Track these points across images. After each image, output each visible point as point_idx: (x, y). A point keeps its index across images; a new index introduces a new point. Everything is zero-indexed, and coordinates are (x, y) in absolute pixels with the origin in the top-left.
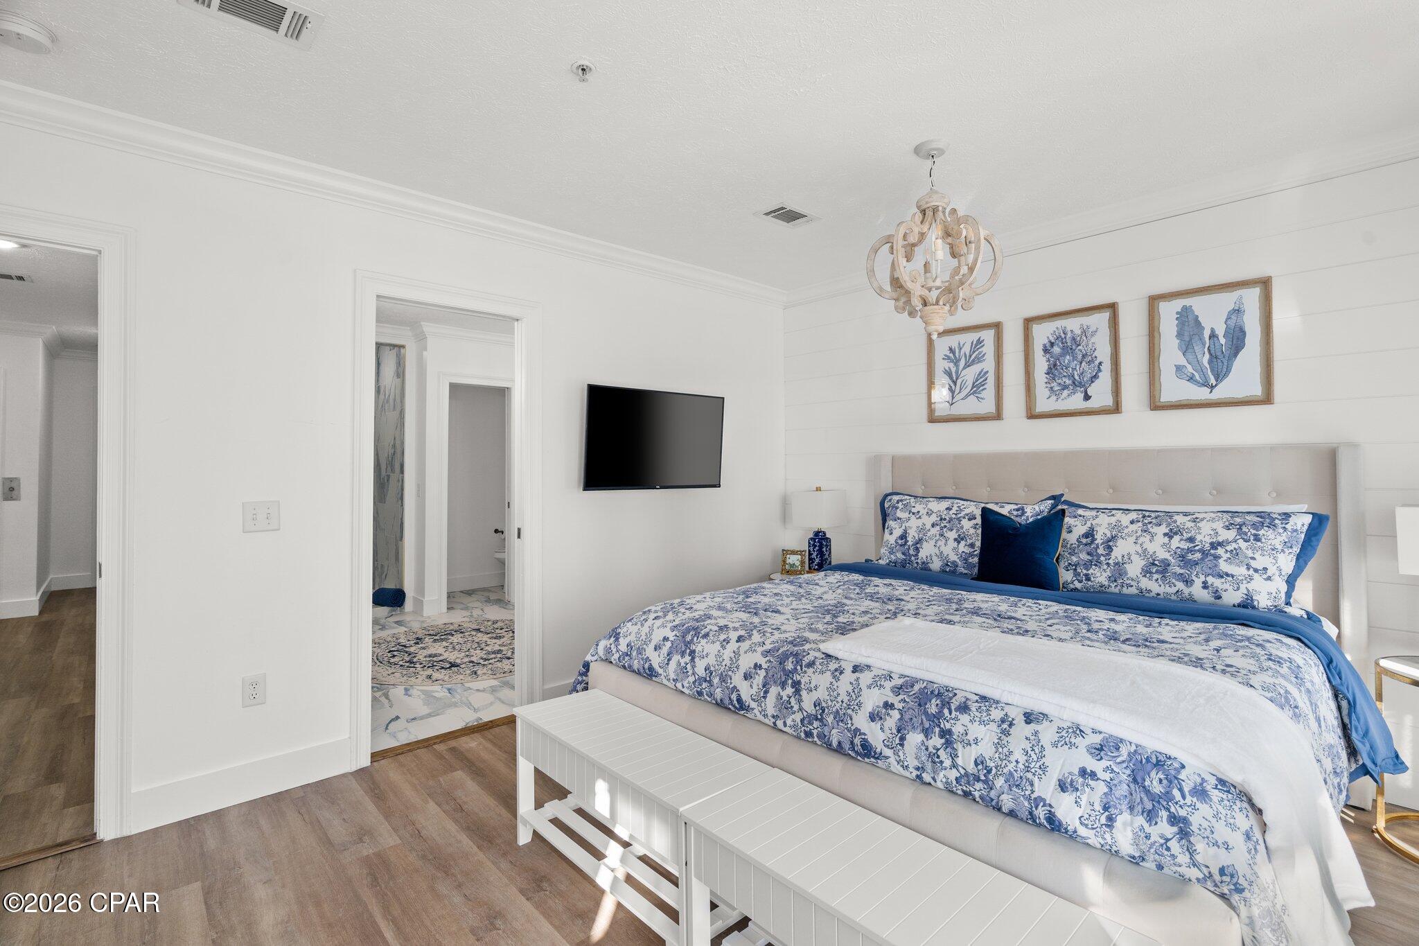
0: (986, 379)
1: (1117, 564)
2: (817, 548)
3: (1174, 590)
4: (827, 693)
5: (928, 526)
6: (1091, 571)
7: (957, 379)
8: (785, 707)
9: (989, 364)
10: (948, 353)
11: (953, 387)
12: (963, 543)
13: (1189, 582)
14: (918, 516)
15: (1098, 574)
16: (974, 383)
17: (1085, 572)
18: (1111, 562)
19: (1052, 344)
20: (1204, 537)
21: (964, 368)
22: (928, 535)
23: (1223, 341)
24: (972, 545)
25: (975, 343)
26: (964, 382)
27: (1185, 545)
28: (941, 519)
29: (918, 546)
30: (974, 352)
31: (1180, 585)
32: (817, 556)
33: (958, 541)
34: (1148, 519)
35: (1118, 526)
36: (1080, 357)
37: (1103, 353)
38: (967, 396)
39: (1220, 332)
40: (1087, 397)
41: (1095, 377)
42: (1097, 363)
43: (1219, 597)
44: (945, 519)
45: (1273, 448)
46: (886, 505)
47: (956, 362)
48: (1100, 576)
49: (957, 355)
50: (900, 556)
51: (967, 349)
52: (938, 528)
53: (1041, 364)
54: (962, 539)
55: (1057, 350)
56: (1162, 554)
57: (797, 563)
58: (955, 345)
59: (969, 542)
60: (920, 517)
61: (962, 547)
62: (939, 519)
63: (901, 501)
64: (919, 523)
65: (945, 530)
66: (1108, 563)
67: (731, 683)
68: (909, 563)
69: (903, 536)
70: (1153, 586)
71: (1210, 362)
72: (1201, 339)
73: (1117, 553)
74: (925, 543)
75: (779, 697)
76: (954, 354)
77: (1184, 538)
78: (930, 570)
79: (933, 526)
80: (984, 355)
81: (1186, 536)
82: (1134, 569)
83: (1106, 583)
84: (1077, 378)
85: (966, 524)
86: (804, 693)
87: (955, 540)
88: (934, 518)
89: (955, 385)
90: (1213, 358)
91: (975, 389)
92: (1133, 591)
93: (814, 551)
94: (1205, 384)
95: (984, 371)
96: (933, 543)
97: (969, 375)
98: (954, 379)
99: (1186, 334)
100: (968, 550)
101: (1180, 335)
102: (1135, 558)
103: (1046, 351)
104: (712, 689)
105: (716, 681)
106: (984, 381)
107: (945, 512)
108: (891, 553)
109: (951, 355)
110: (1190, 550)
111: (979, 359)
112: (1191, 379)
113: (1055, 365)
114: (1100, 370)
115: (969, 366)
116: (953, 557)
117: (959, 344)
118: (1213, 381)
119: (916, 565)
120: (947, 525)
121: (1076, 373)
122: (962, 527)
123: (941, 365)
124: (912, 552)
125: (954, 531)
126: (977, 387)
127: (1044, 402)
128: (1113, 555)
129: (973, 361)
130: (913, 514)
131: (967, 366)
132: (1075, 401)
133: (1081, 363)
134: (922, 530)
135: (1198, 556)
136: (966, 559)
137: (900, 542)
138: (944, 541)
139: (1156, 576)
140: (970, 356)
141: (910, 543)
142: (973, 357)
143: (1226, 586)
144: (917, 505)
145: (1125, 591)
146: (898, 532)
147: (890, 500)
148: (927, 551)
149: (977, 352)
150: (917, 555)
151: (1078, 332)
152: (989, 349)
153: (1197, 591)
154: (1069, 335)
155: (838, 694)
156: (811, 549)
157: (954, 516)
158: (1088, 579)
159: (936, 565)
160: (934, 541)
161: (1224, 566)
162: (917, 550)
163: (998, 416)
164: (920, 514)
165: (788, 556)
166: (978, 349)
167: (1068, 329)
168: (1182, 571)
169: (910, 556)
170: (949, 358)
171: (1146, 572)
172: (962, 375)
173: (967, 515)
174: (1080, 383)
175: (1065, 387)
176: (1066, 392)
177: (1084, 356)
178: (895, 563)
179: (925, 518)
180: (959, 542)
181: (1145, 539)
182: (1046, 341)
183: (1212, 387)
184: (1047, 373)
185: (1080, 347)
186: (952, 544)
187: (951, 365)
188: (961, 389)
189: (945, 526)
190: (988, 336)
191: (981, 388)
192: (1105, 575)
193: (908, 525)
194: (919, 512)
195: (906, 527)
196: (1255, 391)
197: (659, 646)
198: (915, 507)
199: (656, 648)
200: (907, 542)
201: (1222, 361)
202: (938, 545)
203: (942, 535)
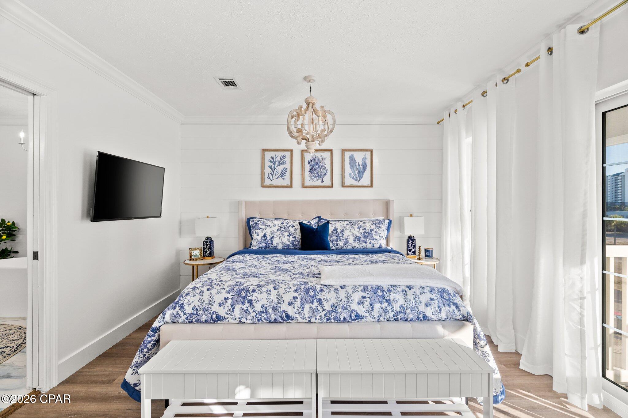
0: (286, 171)
1: (346, 239)
2: (208, 246)
3: (362, 245)
4: (336, 300)
5: (276, 231)
6: (338, 242)
7: (274, 170)
8: (315, 312)
9: (288, 165)
10: (271, 159)
11: (273, 173)
12: (291, 237)
13: (366, 243)
14: (270, 227)
15: (340, 243)
16: (281, 173)
17: (336, 243)
18: (344, 238)
19: (311, 161)
20: (368, 229)
21: (277, 166)
22: (276, 234)
23: (361, 167)
24: (295, 237)
25: (282, 156)
26: (277, 171)
27: (364, 231)
28: (280, 228)
29: (272, 239)
30: (282, 160)
31: (364, 244)
32: (208, 250)
33: (289, 236)
34: (352, 223)
35: (343, 226)
36: (320, 167)
37: (328, 166)
38: (278, 177)
39: (361, 164)
40: (323, 181)
41: (325, 174)
42: (326, 169)
43: (374, 246)
44: (282, 228)
46: (251, 223)
47: (274, 163)
48: (341, 244)
49: (274, 160)
50: (264, 244)
51: (279, 158)
52: (280, 231)
53: (307, 168)
54: (291, 235)
55: (313, 163)
56: (358, 235)
57: (198, 254)
58: (274, 156)
59: (294, 236)
60: (271, 227)
61: (291, 238)
62: (279, 228)
63: (260, 221)
64: (271, 230)
65: (283, 232)
66: (343, 239)
67: (281, 309)
68: (268, 247)
69: (265, 236)
70: (357, 245)
71: (358, 173)
72: (356, 165)
73: (345, 236)
74: (275, 238)
75: (311, 308)
76: (273, 159)
77: (363, 229)
78: (277, 249)
79: (277, 230)
80: (286, 162)
81: (363, 228)
82: (351, 240)
83: (343, 246)
84: (319, 174)
85: (291, 229)
86: (324, 303)
87: (288, 235)
88: (277, 228)
89: (273, 172)
90: (359, 172)
91: (282, 175)
92: (351, 247)
93: (207, 247)
94: (356, 180)
95: (286, 168)
96: (278, 237)
97: (279, 169)
98: (273, 170)
99: (352, 163)
100: (293, 239)
101: (350, 163)
102: (351, 236)
103: (309, 163)
104: (268, 316)
105: (270, 311)
106: (285, 172)
107: (281, 225)
108: (260, 243)
109: (272, 160)
110: (365, 233)
111: (284, 163)
112: (353, 178)
113: (312, 169)
114: (327, 172)
115: (279, 165)
116: (288, 243)
117: (276, 156)
118: (359, 179)
119: (271, 248)
120: (283, 230)
121: (319, 172)
122: (290, 230)
123: (267, 164)
124: (269, 242)
125: (287, 232)
126: (282, 174)
127: (308, 183)
128: (344, 236)
129: (281, 163)
130: (267, 226)
131: (278, 165)
132: (318, 183)
133: (321, 169)
134: (273, 232)
135: (368, 234)
136: (293, 243)
137: (263, 238)
138: (283, 237)
139: (357, 242)
140: (280, 161)
141: (268, 239)
142: (280, 163)
143: (375, 242)
144: (268, 222)
145: (348, 248)
146: (261, 235)
147: (253, 221)
148: (276, 241)
149: (283, 160)
150: (272, 243)
151: (320, 158)
152: (288, 159)
153: (369, 246)
154: (317, 158)
155: (342, 299)
156: (205, 246)
157: (285, 226)
158: (337, 245)
159: (280, 247)
160: (279, 237)
161: (374, 237)
162: (272, 241)
163: (291, 186)
164: (271, 226)
165: (193, 251)
166: (283, 159)
167: (317, 156)
168: (364, 239)
169: (269, 244)
170: (271, 161)
171: (354, 241)
172: (276, 169)
173: (291, 225)
174: (320, 176)
175: (315, 177)
176: (316, 179)
177: (322, 167)
178: (261, 248)
179: (273, 228)
180: (289, 237)
181: (352, 230)
182: (309, 160)
183: (358, 181)
184: (309, 172)
185: (321, 163)
186: (287, 237)
187: (272, 164)
188: (276, 174)
189: (283, 231)
190: (288, 154)
191: (284, 175)
192: (342, 243)
193: (266, 231)
194: (270, 225)
195: (265, 232)
196: (369, 183)
197: (222, 303)
198: (267, 223)
199: (220, 305)
200: (266, 238)
201: (361, 173)
202: (281, 238)
203: (282, 234)
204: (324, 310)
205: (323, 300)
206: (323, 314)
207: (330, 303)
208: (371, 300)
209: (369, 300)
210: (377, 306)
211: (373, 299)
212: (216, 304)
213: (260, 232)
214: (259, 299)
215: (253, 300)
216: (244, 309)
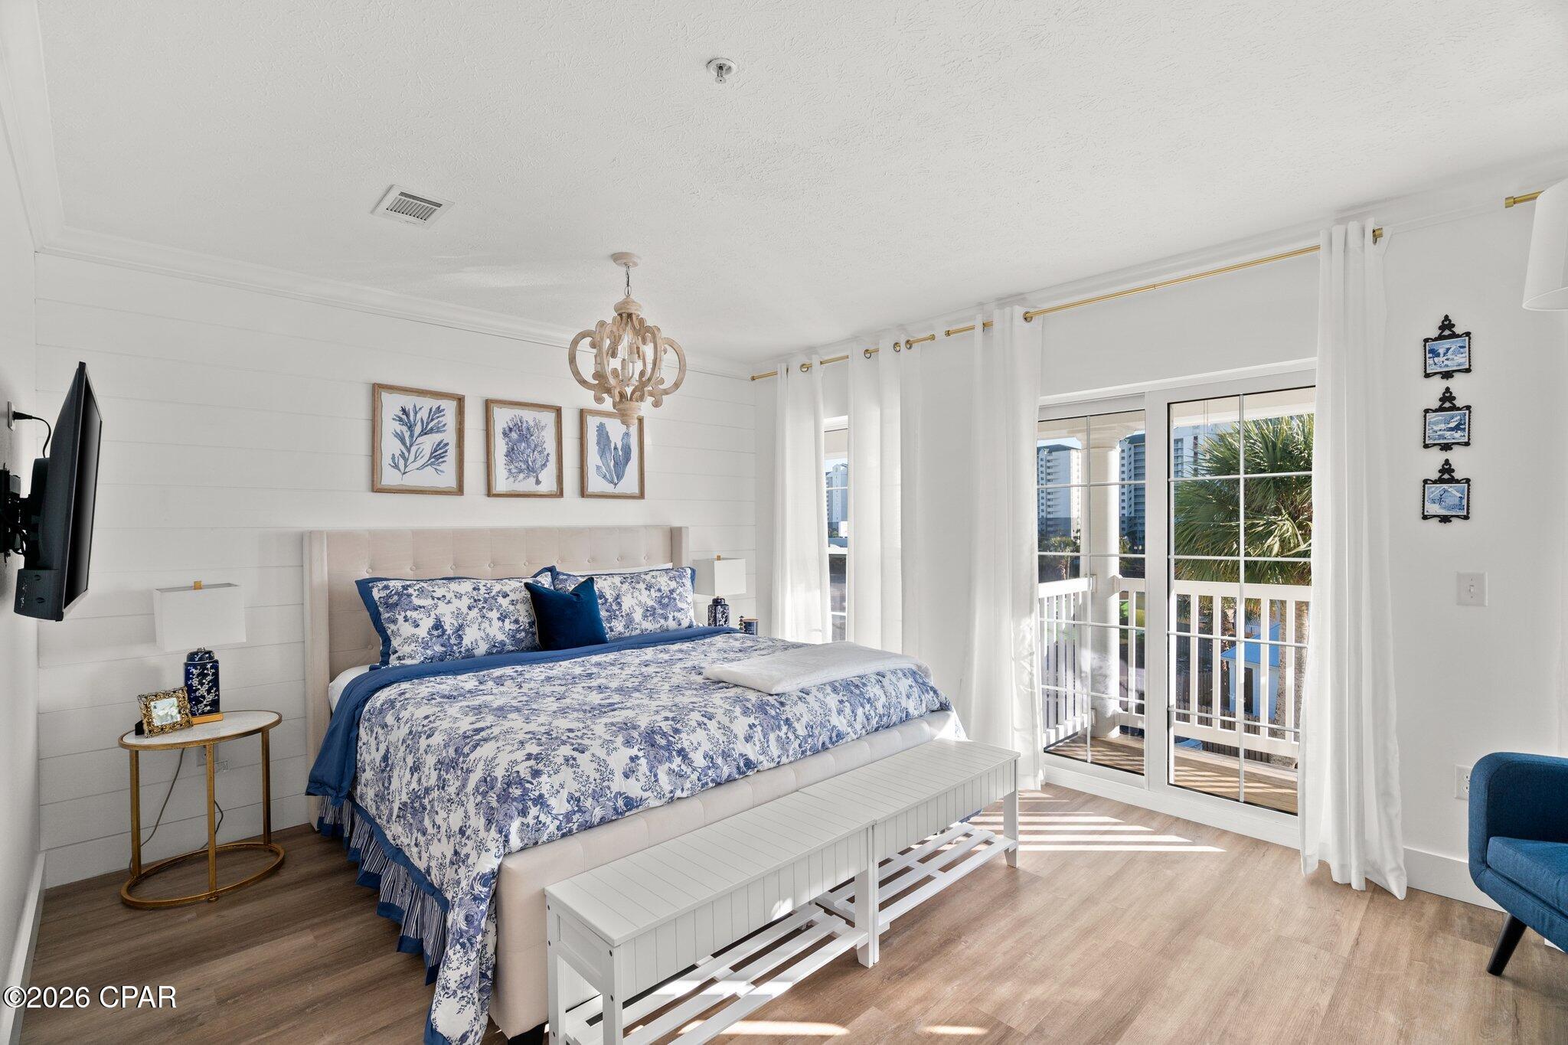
0: (446, 452)
1: (627, 614)
2: (209, 678)
3: (659, 626)
5: (465, 610)
6: (613, 624)
7: (411, 446)
9: (449, 436)
10: (400, 414)
11: (406, 454)
12: (507, 621)
13: (666, 618)
14: (446, 601)
15: (618, 625)
16: (432, 454)
17: (609, 625)
18: (623, 614)
19: (511, 430)
20: (665, 589)
21: (420, 435)
22: (469, 618)
23: (620, 453)
24: (516, 621)
25: (433, 410)
26: (420, 450)
27: (659, 594)
28: (475, 601)
29: (460, 633)
30: (432, 420)
31: (662, 621)
33: (502, 619)
34: (633, 579)
35: (615, 587)
36: (533, 446)
37: (550, 447)
38: (423, 466)
39: (619, 446)
40: (538, 482)
41: (544, 465)
42: (546, 453)
43: (680, 625)
44: (479, 600)
45: (646, 527)
46: (377, 594)
47: (411, 428)
48: (619, 626)
49: (412, 418)
50: (438, 649)
51: (424, 414)
52: (476, 610)
53: (500, 446)
54: (505, 617)
55: (514, 435)
56: (650, 603)
57: (175, 711)
58: (409, 407)
59: (513, 618)
60: (449, 602)
61: (508, 625)
62: (472, 600)
63: (409, 586)
64: (452, 608)
65: (485, 611)
66: (622, 616)
67: (735, 754)
68: (450, 655)
69: (438, 625)
70: (649, 626)
71: (614, 466)
72: (610, 449)
73: (625, 607)
74: (467, 629)
75: (779, 738)
76: (408, 416)
78: (474, 656)
79: (470, 608)
80: (444, 425)
81: (657, 588)
82: (638, 616)
83: (623, 631)
84: (530, 464)
85: (504, 602)
87: (499, 619)
88: (466, 601)
89: (409, 451)
90: (616, 464)
91: (433, 460)
92: (638, 632)
93: (202, 684)
94: (612, 482)
95: (445, 442)
96: (476, 626)
97: (428, 443)
98: (408, 445)
99: (602, 443)
100: (514, 627)
101: (598, 443)
102: (636, 608)
103: (505, 434)
104: (718, 771)
105: (719, 761)
106: (443, 453)
107: (475, 593)
108: (426, 646)
109: (404, 417)
110: (662, 597)
111: (438, 430)
112: (605, 477)
113: (513, 449)
114: (547, 461)
115: (426, 434)
116: (501, 637)
117: (415, 406)
118: (616, 481)
119: (458, 655)
120: (485, 605)
121: (530, 460)
122: (501, 606)
123: (390, 426)
124: (453, 641)
125: (495, 611)
126: (435, 458)
127: (502, 484)
128: (623, 608)
129: (432, 429)
130: (439, 599)
131: (424, 433)
132: (527, 485)
133: (534, 451)
134: (458, 614)
135: (666, 600)
136: (513, 636)
137: (435, 633)
138: (488, 622)
139: (650, 618)
140: (428, 424)
141: (449, 632)
142: (429, 427)
143: (683, 617)
144: (436, 589)
145: (634, 633)
146: (427, 623)
147: (386, 587)
148: (471, 636)
149: (436, 421)
150: (460, 643)
151: (532, 423)
152: (449, 418)
153: (671, 624)
154: (525, 425)
156: (195, 682)
157: (487, 596)
158: (612, 630)
159: (482, 649)
160: (477, 624)
161: (679, 604)
162: (460, 637)
163: (460, 490)
164: (448, 598)
165: (152, 704)
166: (438, 417)
167: (524, 419)
168: (662, 612)
169: (451, 646)
170: (401, 420)
171: (645, 617)
172: (417, 442)
173: (499, 592)
174: (533, 468)
175: (521, 471)
176: (521, 476)
177: (536, 446)
178: (432, 659)
179: (456, 603)
180: (503, 621)
181: (636, 594)
182: (505, 426)
183: (616, 484)
184: (506, 456)
185: (533, 437)
186: (497, 624)
187: (405, 428)
188: (416, 458)
189: (484, 607)
190: (450, 406)
191: (441, 460)
192: (622, 624)
193: (438, 612)
194: (444, 596)
195: (436, 615)
196: (636, 490)
197: (630, 771)
198: (434, 591)
199: (627, 776)
200: (444, 631)
201: (621, 464)
202: (482, 628)
203: (484, 617)
204: (797, 737)
205: (792, 720)
206: (796, 744)
207: (804, 720)
208: (851, 705)
209: (849, 705)
210: (860, 711)
211: (853, 702)
212: (618, 777)
213: (421, 616)
214: (695, 744)
215: (687, 748)
216: (676, 770)
